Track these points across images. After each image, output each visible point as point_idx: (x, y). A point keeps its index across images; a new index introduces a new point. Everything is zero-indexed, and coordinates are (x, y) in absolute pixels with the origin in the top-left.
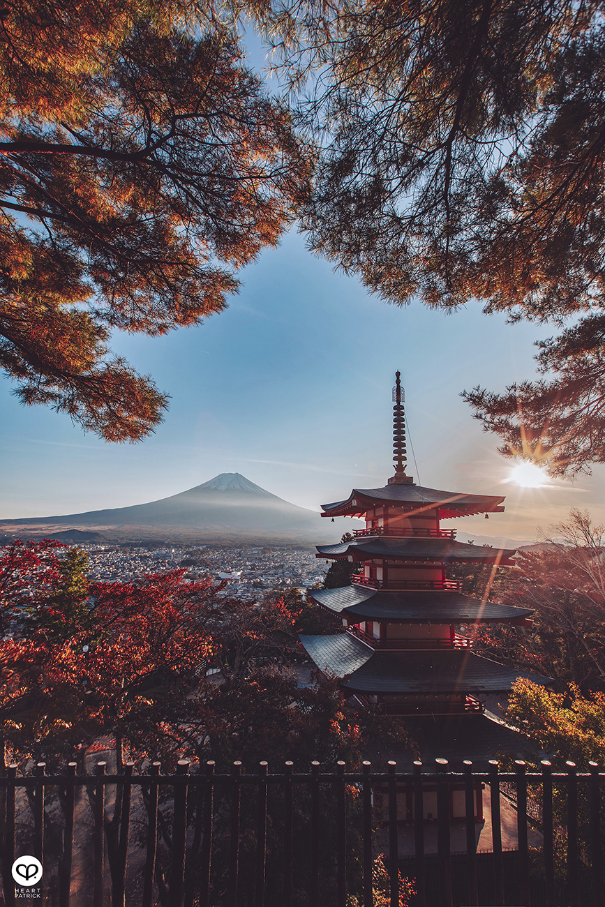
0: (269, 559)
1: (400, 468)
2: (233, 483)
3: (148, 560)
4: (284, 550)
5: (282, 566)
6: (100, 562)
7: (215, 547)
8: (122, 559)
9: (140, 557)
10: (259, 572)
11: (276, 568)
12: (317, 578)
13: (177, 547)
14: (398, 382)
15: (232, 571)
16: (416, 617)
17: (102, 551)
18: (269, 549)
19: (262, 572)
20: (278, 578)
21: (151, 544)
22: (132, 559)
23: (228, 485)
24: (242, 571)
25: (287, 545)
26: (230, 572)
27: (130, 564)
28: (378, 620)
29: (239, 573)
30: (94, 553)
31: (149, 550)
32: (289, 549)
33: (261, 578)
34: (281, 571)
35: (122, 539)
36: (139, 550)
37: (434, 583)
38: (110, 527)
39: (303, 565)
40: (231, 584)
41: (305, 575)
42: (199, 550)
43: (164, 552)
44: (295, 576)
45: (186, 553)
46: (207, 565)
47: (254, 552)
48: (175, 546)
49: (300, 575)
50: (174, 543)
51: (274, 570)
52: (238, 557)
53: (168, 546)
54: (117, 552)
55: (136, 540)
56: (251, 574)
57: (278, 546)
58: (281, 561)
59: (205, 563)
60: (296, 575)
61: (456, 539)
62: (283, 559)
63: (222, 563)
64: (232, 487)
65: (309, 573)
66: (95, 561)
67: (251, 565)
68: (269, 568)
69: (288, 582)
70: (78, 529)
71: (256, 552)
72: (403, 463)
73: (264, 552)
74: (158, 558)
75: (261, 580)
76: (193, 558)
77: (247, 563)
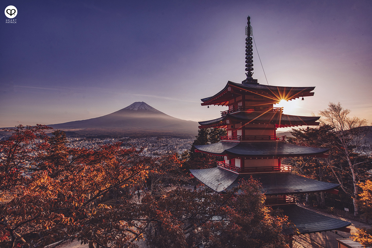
0: (160, 142)
1: (249, 75)
2: (141, 107)
3: (101, 144)
4: (167, 138)
6: (77, 146)
7: (134, 137)
8: (88, 144)
9: (97, 143)
10: (156, 148)
11: (164, 146)
12: (183, 150)
13: (115, 137)
14: (249, 23)
16: (266, 154)
17: (77, 140)
18: (160, 138)
19: (157, 148)
20: (165, 151)
21: (102, 136)
22: (93, 144)
23: (139, 108)
24: (147, 148)
25: (169, 135)
27: (92, 146)
30: (73, 142)
31: (101, 140)
32: (170, 137)
33: (157, 151)
34: (166, 147)
35: (87, 135)
36: (96, 139)
37: (271, 137)
38: (80, 129)
39: (177, 144)
40: (143, 154)
41: (178, 149)
42: (126, 139)
43: (108, 140)
44: (173, 149)
45: (120, 140)
46: (130, 146)
47: (153, 139)
48: (114, 138)
49: (176, 149)
50: (113, 136)
52: (145, 141)
53: (111, 137)
54: (85, 141)
55: (94, 135)
57: (164, 136)
59: (130, 145)
62: (167, 142)
63: (138, 145)
64: (141, 108)
65: (179, 148)
66: (74, 146)
67: (152, 145)
68: (161, 146)
69: (170, 152)
70: (64, 130)
71: (154, 139)
72: (251, 71)
73: (158, 139)
74: (106, 143)
76: (123, 143)
77: (150, 144)
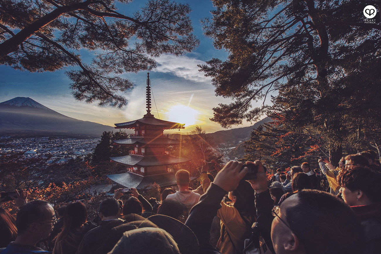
1: (149, 111)
4: (61, 138)
5: (61, 146)
7: (17, 138)
15: (31, 149)
16: (159, 164)
18: (53, 138)
20: (59, 152)
24: (37, 149)
25: (63, 135)
26: (30, 150)
28: (143, 166)
29: (35, 150)
32: (64, 138)
33: (49, 152)
37: (162, 152)
39: (73, 145)
41: (75, 149)
51: (57, 148)
56: (43, 150)
57: (58, 136)
58: (60, 143)
60: (70, 150)
61: (169, 138)
67: (42, 146)
68: (54, 147)
71: (45, 139)
72: (150, 109)
73: (49, 139)
75: (49, 153)
77: (40, 145)
